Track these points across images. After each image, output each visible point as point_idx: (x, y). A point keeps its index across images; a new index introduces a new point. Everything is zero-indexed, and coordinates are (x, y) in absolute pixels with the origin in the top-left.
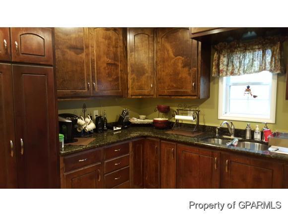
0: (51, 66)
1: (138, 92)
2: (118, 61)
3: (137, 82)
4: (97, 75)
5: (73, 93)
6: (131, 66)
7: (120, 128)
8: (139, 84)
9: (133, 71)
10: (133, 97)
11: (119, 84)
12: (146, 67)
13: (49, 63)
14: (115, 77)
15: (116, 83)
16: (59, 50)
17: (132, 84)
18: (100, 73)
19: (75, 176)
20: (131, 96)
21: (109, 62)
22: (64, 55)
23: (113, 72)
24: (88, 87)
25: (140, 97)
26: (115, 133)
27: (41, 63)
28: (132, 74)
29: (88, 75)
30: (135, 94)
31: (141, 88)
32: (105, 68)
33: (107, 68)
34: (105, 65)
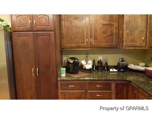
0: (53, 31)
1: (130, 44)
2: (113, 21)
3: (131, 36)
4: (94, 33)
5: (76, 46)
6: (126, 24)
7: (117, 71)
8: (132, 37)
9: (127, 28)
10: (127, 48)
11: (113, 38)
12: (139, 23)
13: (51, 30)
14: (110, 34)
15: (111, 38)
16: (68, 21)
17: (126, 38)
18: (96, 32)
19: (67, 94)
20: (126, 47)
21: (105, 23)
22: (72, 23)
23: (108, 30)
24: (86, 42)
25: (133, 48)
26: (111, 73)
27: (47, 30)
28: (126, 30)
29: (88, 34)
30: (128, 46)
31: (133, 41)
32: (100, 28)
33: (103, 28)
34: (101, 26)
